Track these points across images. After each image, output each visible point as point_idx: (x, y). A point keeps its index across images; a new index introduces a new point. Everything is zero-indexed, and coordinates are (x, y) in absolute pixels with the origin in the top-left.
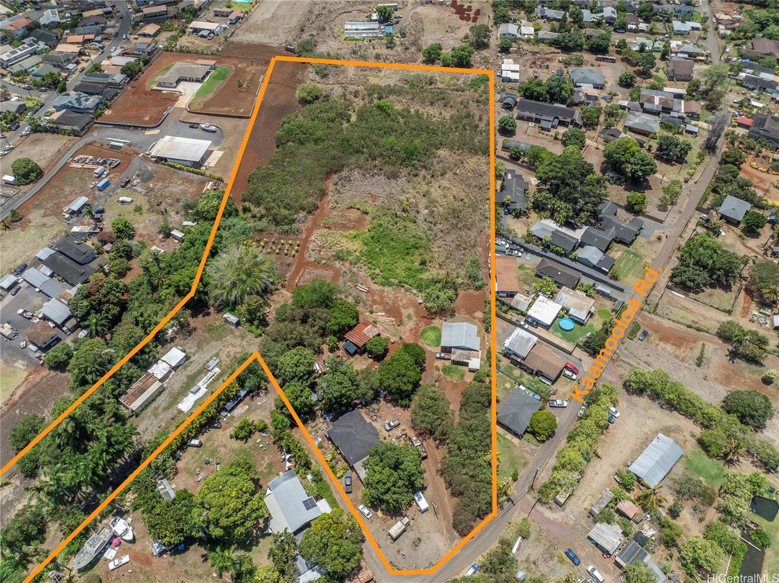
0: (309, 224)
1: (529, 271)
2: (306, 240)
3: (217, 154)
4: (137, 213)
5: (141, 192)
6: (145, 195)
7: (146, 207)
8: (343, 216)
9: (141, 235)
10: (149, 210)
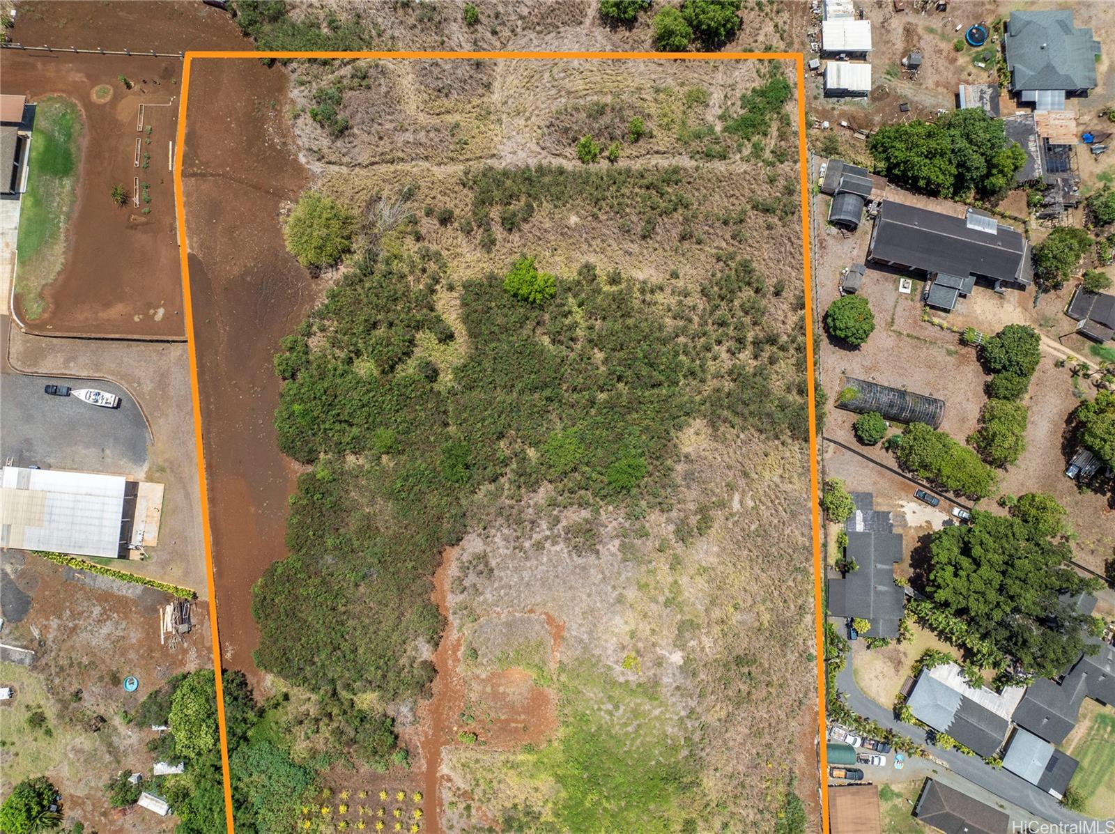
0: (426, 727)
1: (899, 802)
2: (431, 781)
3: (151, 496)
4: (40, 733)
5: (21, 662)
6: (34, 668)
7: (50, 711)
8: (495, 695)
9: (76, 802)
10: (60, 716)
